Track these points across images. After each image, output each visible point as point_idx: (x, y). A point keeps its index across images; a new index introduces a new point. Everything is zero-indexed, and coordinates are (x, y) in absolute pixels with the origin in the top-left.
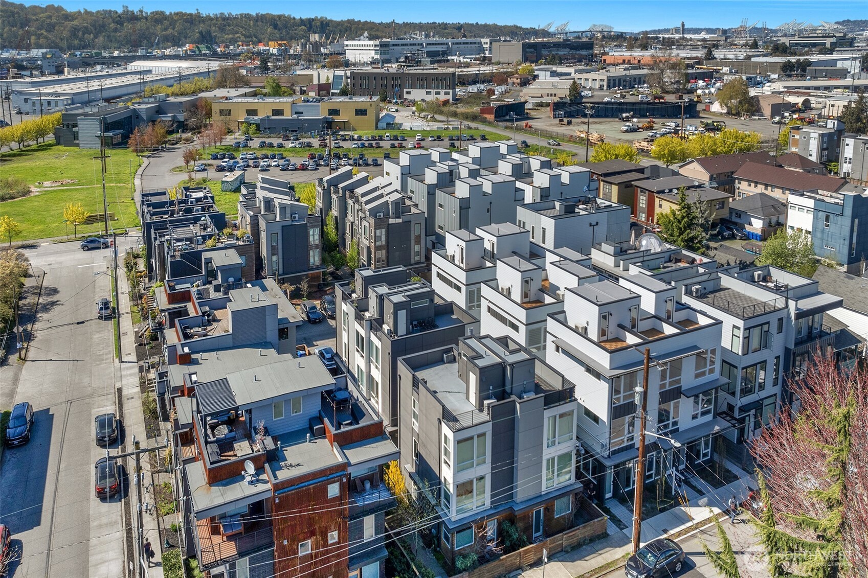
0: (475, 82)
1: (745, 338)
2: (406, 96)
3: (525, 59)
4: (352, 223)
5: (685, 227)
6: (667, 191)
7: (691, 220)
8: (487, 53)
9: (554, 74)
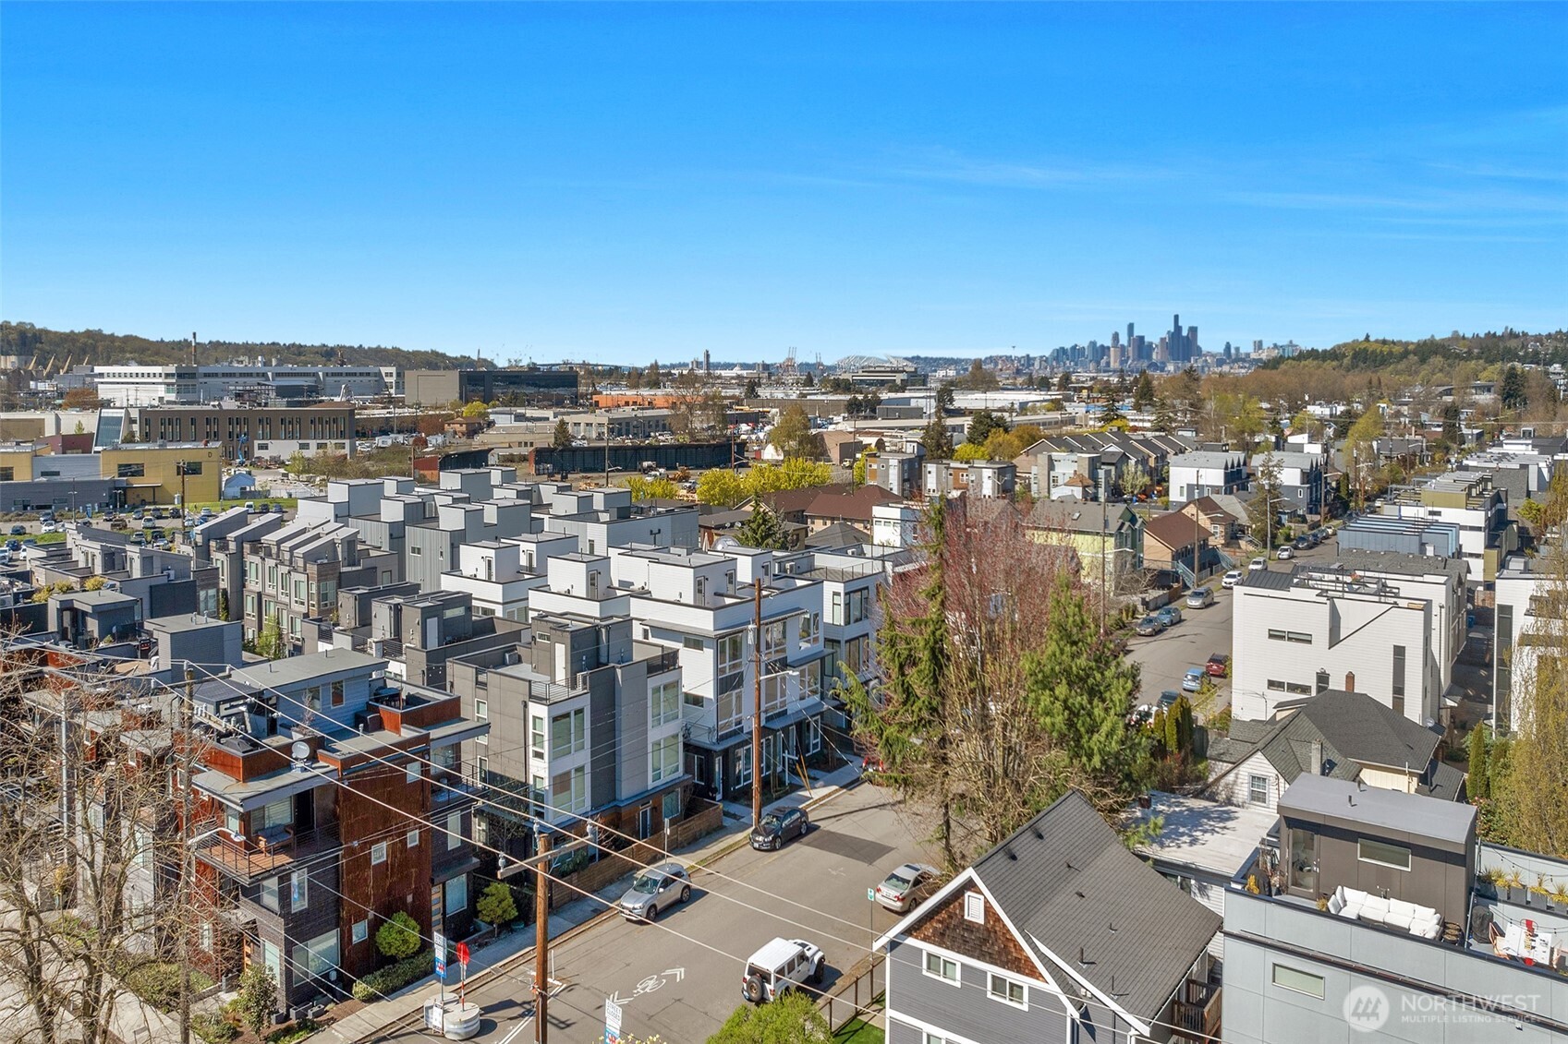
0: (384, 432)
1: (846, 604)
2: (258, 453)
3: (465, 398)
4: (259, 594)
5: (762, 537)
6: (728, 525)
7: (769, 529)
8: (392, 391)
9: (520, 418)
